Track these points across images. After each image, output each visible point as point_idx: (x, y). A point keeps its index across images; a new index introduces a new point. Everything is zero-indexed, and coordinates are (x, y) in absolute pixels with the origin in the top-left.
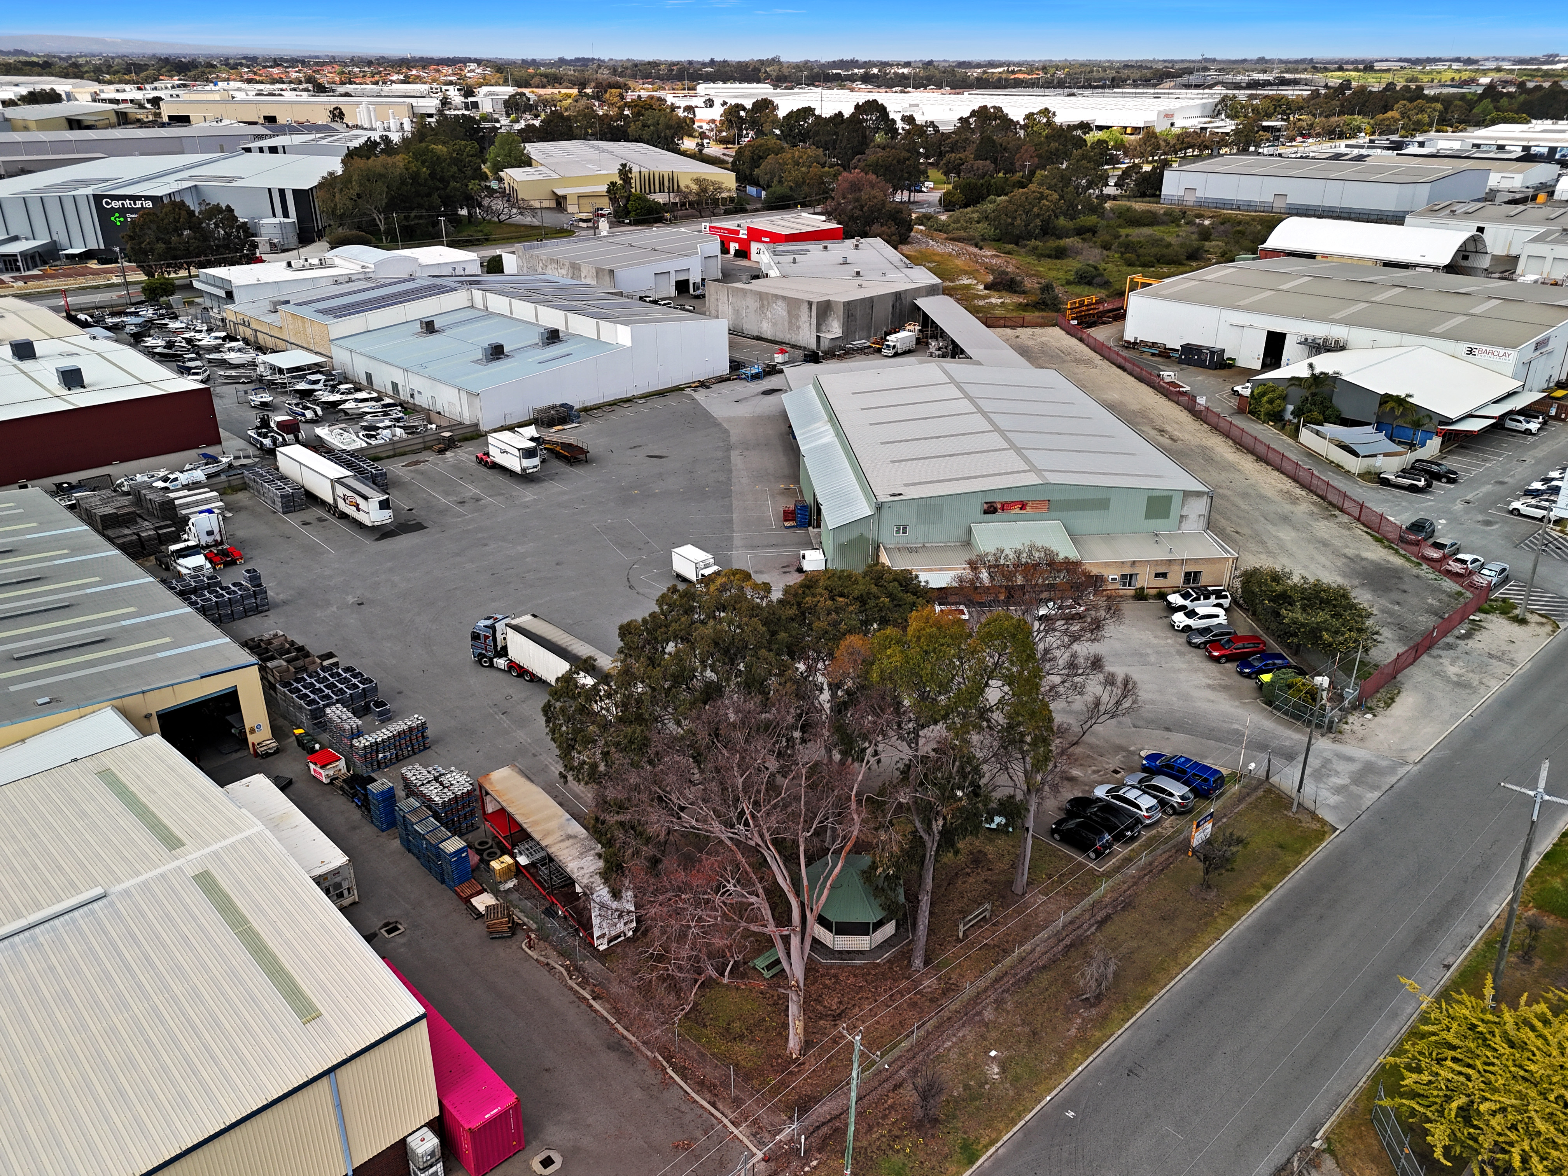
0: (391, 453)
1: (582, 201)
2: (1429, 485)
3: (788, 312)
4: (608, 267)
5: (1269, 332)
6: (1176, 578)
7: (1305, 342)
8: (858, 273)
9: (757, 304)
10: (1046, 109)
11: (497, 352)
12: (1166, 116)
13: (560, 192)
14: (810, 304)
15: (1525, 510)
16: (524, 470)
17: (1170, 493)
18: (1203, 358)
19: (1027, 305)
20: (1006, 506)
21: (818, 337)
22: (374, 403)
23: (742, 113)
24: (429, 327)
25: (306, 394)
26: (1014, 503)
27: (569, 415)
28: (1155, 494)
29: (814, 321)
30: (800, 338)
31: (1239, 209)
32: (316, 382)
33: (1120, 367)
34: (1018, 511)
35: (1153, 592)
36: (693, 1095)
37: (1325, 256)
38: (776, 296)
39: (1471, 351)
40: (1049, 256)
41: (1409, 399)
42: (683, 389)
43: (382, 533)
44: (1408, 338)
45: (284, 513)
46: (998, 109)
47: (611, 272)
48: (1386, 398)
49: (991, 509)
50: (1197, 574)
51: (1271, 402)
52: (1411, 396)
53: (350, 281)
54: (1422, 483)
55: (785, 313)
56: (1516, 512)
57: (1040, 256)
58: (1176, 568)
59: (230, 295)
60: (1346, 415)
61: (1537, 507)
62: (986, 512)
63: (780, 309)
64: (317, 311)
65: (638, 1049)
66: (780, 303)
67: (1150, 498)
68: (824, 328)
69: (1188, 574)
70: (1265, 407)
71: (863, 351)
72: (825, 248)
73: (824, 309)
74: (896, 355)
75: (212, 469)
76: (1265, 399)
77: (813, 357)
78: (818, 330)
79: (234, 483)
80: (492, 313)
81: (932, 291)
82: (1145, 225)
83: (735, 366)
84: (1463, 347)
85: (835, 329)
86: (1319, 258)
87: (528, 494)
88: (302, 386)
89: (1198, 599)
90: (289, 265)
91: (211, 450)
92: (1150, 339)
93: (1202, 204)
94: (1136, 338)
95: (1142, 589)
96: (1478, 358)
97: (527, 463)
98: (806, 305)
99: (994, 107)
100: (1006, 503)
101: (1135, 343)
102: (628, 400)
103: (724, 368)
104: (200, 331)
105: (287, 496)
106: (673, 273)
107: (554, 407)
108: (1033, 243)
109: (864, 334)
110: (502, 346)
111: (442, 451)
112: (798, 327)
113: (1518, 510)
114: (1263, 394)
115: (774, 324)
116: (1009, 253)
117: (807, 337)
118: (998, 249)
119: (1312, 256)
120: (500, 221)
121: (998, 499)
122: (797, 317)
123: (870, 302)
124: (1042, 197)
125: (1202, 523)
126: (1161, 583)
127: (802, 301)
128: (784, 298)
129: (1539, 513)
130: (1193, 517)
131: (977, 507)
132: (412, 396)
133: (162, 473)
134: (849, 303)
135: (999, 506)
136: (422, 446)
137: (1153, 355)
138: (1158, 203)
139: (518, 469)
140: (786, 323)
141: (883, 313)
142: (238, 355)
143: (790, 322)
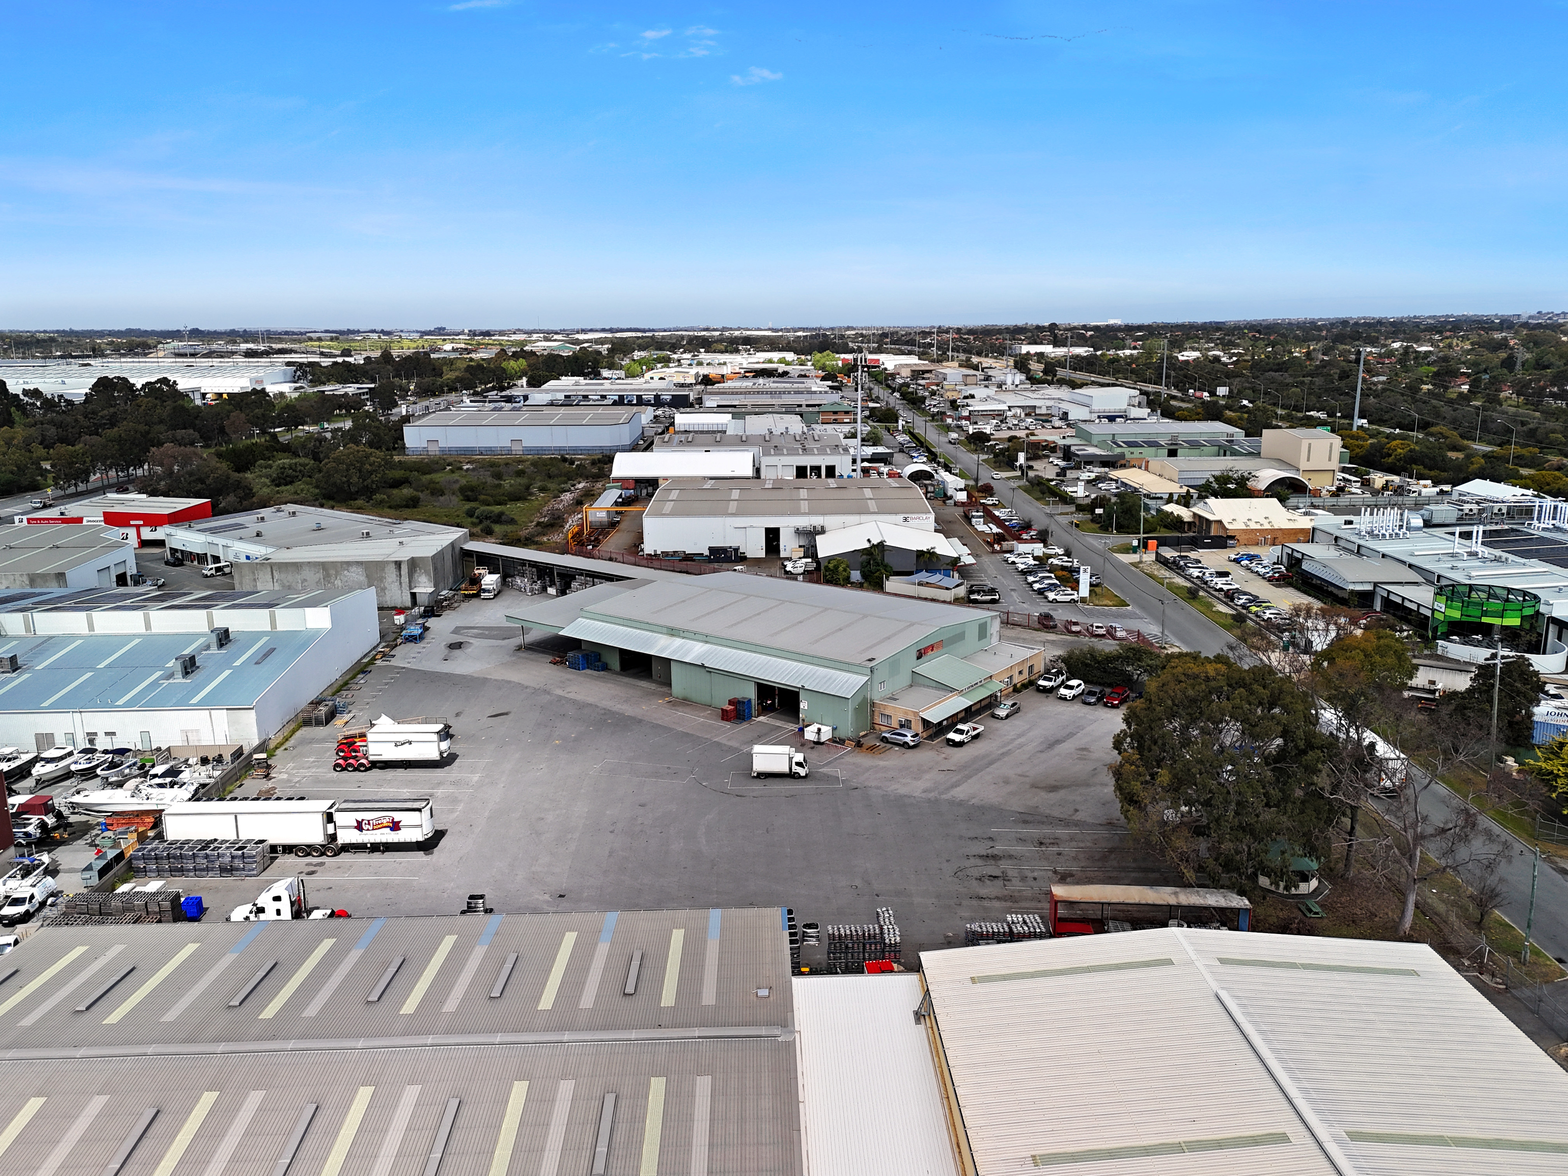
5: (767, 529)
6: (1026, 672)
7: (798, 531)
9: (320, 575)
11: (190, 665)
12: (257, 382)
15: (1059, 598)
17: (986, 620)
18: (729, 555)
20: (926, 650)
21: (413, 594)
24: (13, 664)
26: (929, 648)
27: (336, 707)
28: (981, 622)
29: (405, 579)
34: (931, 652)
35: (1019, 685)
37: (666, 479)
39: (906, 520)
42: (372, 663)
48: (920, 554)
49: (920, 657)
50: (1034, 666)
55: (363, 578)
56: (1055, 601)
58: (1025, 665)
60: (896, 569)
63: (357, 575)
67: (979, 626)
69: (1030, 668)
71: (455, 599)
73: (413, 567)
76: (841, 569)
78: (410, 588)
80: (50, 636)
81: (465, 538)
84: (901, 517)
85: (426, 583)
86: (661, 481)
87: (465, 775)
92: (670, 549)
93: (447, 453)
94: (655, 551)
95: (1015, 684)
96: (911, 522)
101: (657, 555)
103: (377, 637)
106: (112, 567)
107: (318, 705)
110: (194, 657)
111: (267, 776)
112: (385, 589)
121: (922, 646)
122: (381, 579)
125: (998, 636)
127: (385, 563)
128: (359, 563)
130: (995, 633)
131: (915, 655)
135: (923, 651)
141: (448, 563)
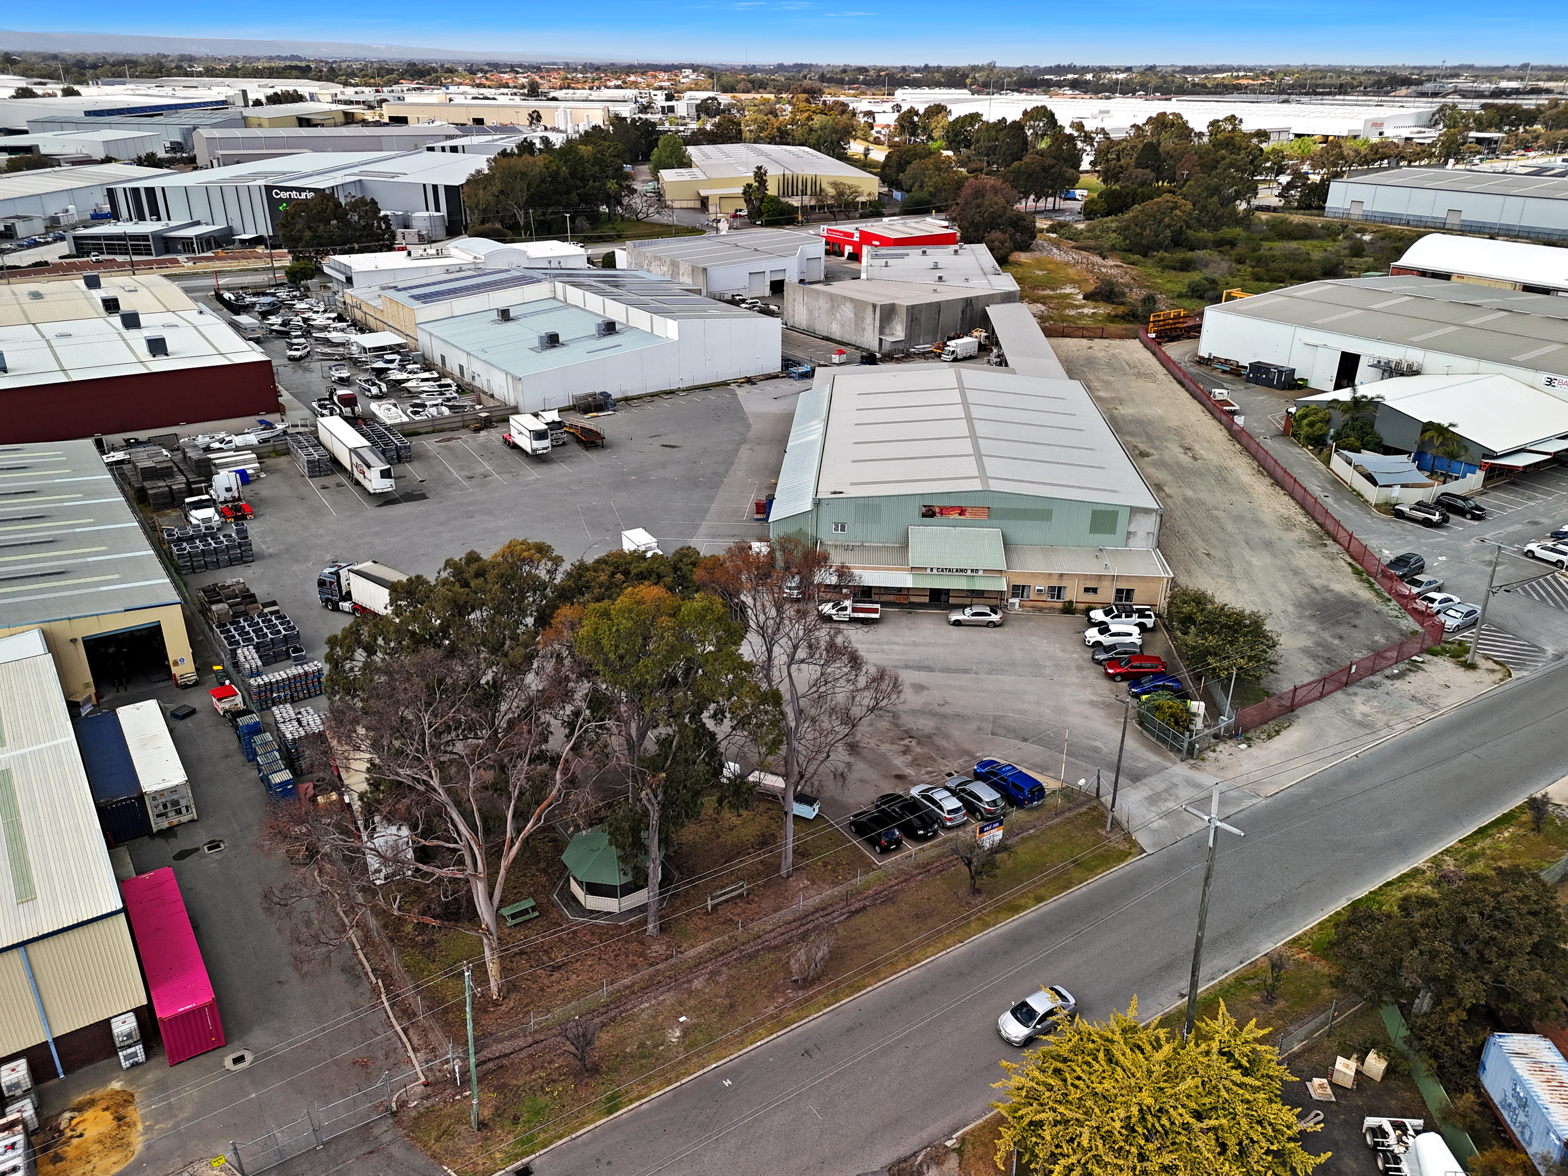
0: (430, 429)
1: (723, 202)
2: (1445, 520)
3: (855, 314)
4: (701, 266)
5: (1343, 353)
6: (1107, 594)
7: (1377, 365)
8: (940, 278)
9: (828, 305)
10: (1233, 116)
11: (553, 340)
12: (1375, 125)
13: (703, 193)
14: (874, 306)
15: (1540, 553)
16: (534, 450)
17: (1116, 509)
18: (1271, 377)
19: (1116, 316)
20: (943, 511)
21: (881, 340)
22: (432, 383)
23: (916, 119)
24: (505, 315)
25: (380, 373)
26: (953, 508)
27: (606, 403)
28: (1099, 508)
29: (877, 324)
30: (865, 339)
31: (1408, 224)
32: (392, 361)
33: (1180, 383)
34: (956, 516)
35: (1082, 606)
36: (393, 1020)
37: (1461, 276)
38: (845, 298)
39: (1550, 382)
40: (1174, 268)
41: (1451, 429)
42: (729, 385)
43: (384, 499)
44: (1485, 366)
45: (310, 477)
46: (1178, 116)
47: (705, 269)
48: (1429, 426)
49: (929, 513)
50: (1130, 592)
51: (1311, 425)
52: (1454, 426)
53: (460, 270)
54: (1436, 518)
55: (852, 315)
56: (1531, 554)
57: (1166, 268)
58: (1106, 584)
59: (349, 280)
60: (1387, 442)
61: (1552, 550)
62: (924, 516)
63: (848, 311)
64: (412, 297)
65: (366, 974)
66: (848, 305)
67: (1094, 513)
68: (887, 331)
69: (1119, 591)
70: (1305, 430)
71: (924, 356)
72: (924, 252)
73: (888, 313)
74: (955, 360)
75: (267, 434)
76: (1306, 421)
77: (870, 359)
78: (881, 332)
79: (278, 448)
80: (570, 305)
81: (1007, 298)
82: (1296, 239)
83: (788, 363)
84: (1543, 377)
85: (898, 332)
86: (1454, 278)
87: (534, 474)
88: (380, 365)
89: (1119, 616)
90: (409, 254)
91: (269, 418)
92: (1223, 356)
93: (1368, 218)
94: (1209, 355)
95: (1071, 602)
96: (1558, 390)
97: (537, 444)
98: (871, 308)
99: (1174, 114)
100: (945, 507)
101: (1209, 359)
102: (671, 392)
103: (776, 366)
104: (317, 312)
105: (314, 461)
106: (768, 273)
107: (591, 395)
108: (1161, 254)
109: (930, 338)
110: (557, 336)
111: (477, 430)
112: (864, 330)
113: (1532, 552)
114: (1305, 416)
115: (843, 326)
116: (1133, 264)
117: (870, 340)
118: (1124, 260)
119: (1446, 276)
120: (638, 220)
121: (936, 503)
122: (863, 319)
123: (937, 307)
124: (1176, 207)
125: (1152, 541)
126: (1090, 597)
127: (867, 303)
128: (852, 300)
129: (1554, 557)
130: (1141, 534)
131: (916, 510)
132: (473, 377)
133: (222, 435)
134: (913, 307)
135: (937, 510)
136: (461, 424)
137: (1224, 372)
138: (1323, 216)
139: (529, 450)
140: (853, 325)
141: (952, 318)
142: (340, 334)
143: (856, 324)
